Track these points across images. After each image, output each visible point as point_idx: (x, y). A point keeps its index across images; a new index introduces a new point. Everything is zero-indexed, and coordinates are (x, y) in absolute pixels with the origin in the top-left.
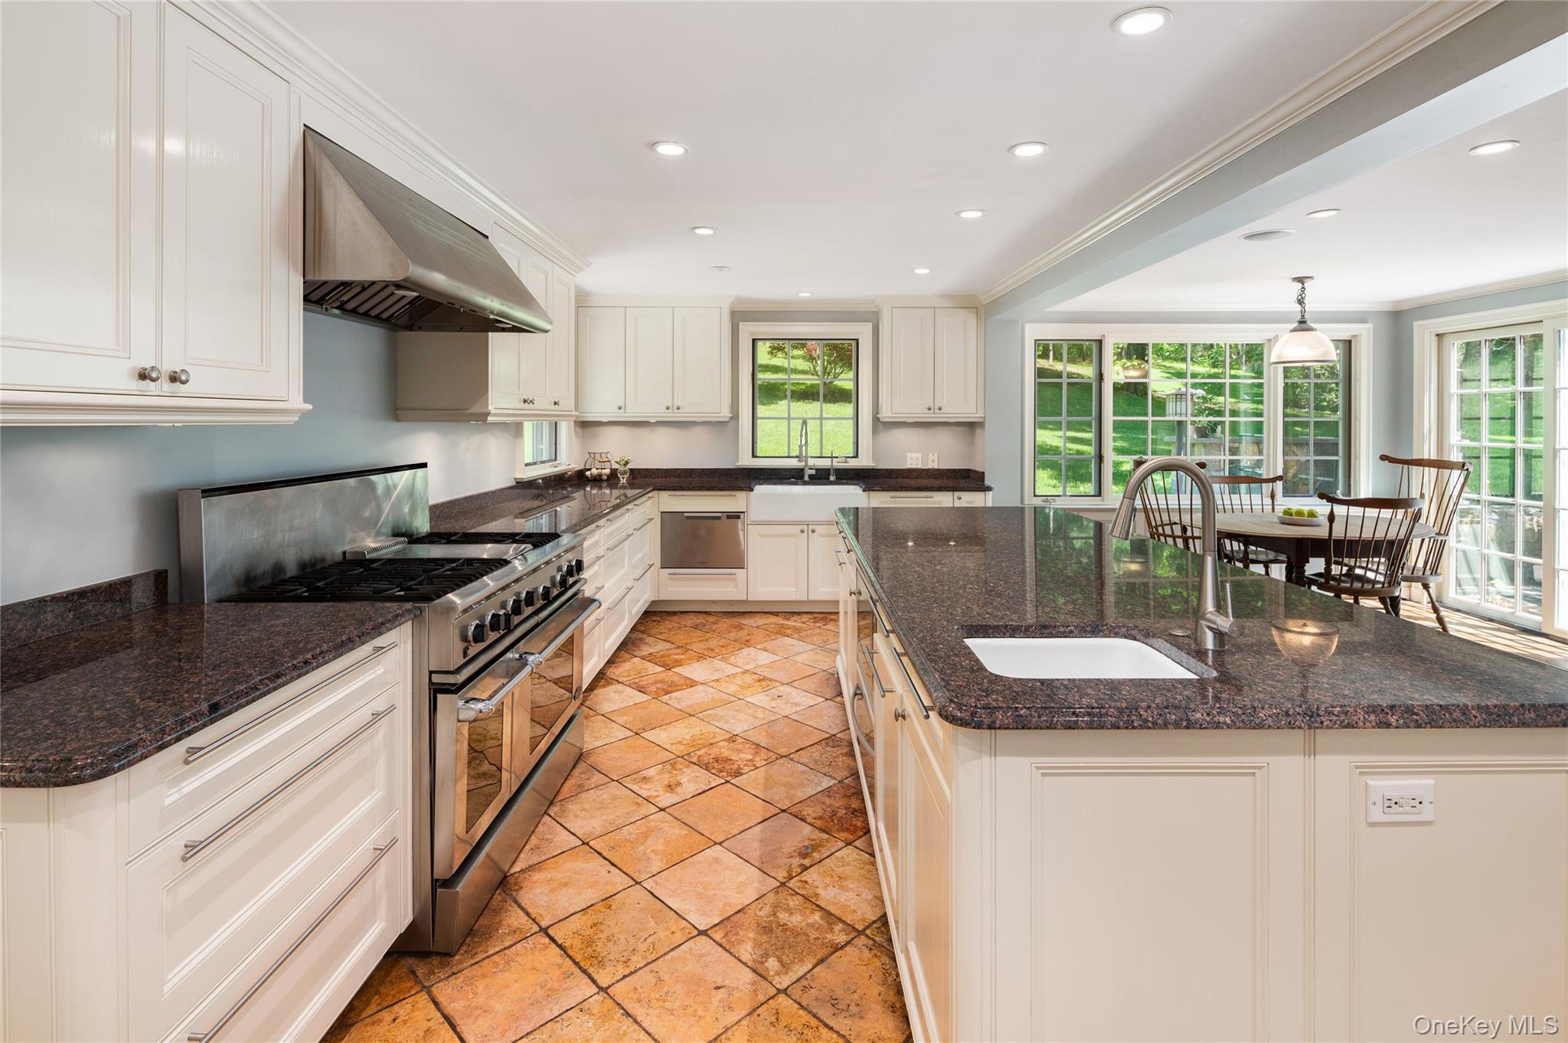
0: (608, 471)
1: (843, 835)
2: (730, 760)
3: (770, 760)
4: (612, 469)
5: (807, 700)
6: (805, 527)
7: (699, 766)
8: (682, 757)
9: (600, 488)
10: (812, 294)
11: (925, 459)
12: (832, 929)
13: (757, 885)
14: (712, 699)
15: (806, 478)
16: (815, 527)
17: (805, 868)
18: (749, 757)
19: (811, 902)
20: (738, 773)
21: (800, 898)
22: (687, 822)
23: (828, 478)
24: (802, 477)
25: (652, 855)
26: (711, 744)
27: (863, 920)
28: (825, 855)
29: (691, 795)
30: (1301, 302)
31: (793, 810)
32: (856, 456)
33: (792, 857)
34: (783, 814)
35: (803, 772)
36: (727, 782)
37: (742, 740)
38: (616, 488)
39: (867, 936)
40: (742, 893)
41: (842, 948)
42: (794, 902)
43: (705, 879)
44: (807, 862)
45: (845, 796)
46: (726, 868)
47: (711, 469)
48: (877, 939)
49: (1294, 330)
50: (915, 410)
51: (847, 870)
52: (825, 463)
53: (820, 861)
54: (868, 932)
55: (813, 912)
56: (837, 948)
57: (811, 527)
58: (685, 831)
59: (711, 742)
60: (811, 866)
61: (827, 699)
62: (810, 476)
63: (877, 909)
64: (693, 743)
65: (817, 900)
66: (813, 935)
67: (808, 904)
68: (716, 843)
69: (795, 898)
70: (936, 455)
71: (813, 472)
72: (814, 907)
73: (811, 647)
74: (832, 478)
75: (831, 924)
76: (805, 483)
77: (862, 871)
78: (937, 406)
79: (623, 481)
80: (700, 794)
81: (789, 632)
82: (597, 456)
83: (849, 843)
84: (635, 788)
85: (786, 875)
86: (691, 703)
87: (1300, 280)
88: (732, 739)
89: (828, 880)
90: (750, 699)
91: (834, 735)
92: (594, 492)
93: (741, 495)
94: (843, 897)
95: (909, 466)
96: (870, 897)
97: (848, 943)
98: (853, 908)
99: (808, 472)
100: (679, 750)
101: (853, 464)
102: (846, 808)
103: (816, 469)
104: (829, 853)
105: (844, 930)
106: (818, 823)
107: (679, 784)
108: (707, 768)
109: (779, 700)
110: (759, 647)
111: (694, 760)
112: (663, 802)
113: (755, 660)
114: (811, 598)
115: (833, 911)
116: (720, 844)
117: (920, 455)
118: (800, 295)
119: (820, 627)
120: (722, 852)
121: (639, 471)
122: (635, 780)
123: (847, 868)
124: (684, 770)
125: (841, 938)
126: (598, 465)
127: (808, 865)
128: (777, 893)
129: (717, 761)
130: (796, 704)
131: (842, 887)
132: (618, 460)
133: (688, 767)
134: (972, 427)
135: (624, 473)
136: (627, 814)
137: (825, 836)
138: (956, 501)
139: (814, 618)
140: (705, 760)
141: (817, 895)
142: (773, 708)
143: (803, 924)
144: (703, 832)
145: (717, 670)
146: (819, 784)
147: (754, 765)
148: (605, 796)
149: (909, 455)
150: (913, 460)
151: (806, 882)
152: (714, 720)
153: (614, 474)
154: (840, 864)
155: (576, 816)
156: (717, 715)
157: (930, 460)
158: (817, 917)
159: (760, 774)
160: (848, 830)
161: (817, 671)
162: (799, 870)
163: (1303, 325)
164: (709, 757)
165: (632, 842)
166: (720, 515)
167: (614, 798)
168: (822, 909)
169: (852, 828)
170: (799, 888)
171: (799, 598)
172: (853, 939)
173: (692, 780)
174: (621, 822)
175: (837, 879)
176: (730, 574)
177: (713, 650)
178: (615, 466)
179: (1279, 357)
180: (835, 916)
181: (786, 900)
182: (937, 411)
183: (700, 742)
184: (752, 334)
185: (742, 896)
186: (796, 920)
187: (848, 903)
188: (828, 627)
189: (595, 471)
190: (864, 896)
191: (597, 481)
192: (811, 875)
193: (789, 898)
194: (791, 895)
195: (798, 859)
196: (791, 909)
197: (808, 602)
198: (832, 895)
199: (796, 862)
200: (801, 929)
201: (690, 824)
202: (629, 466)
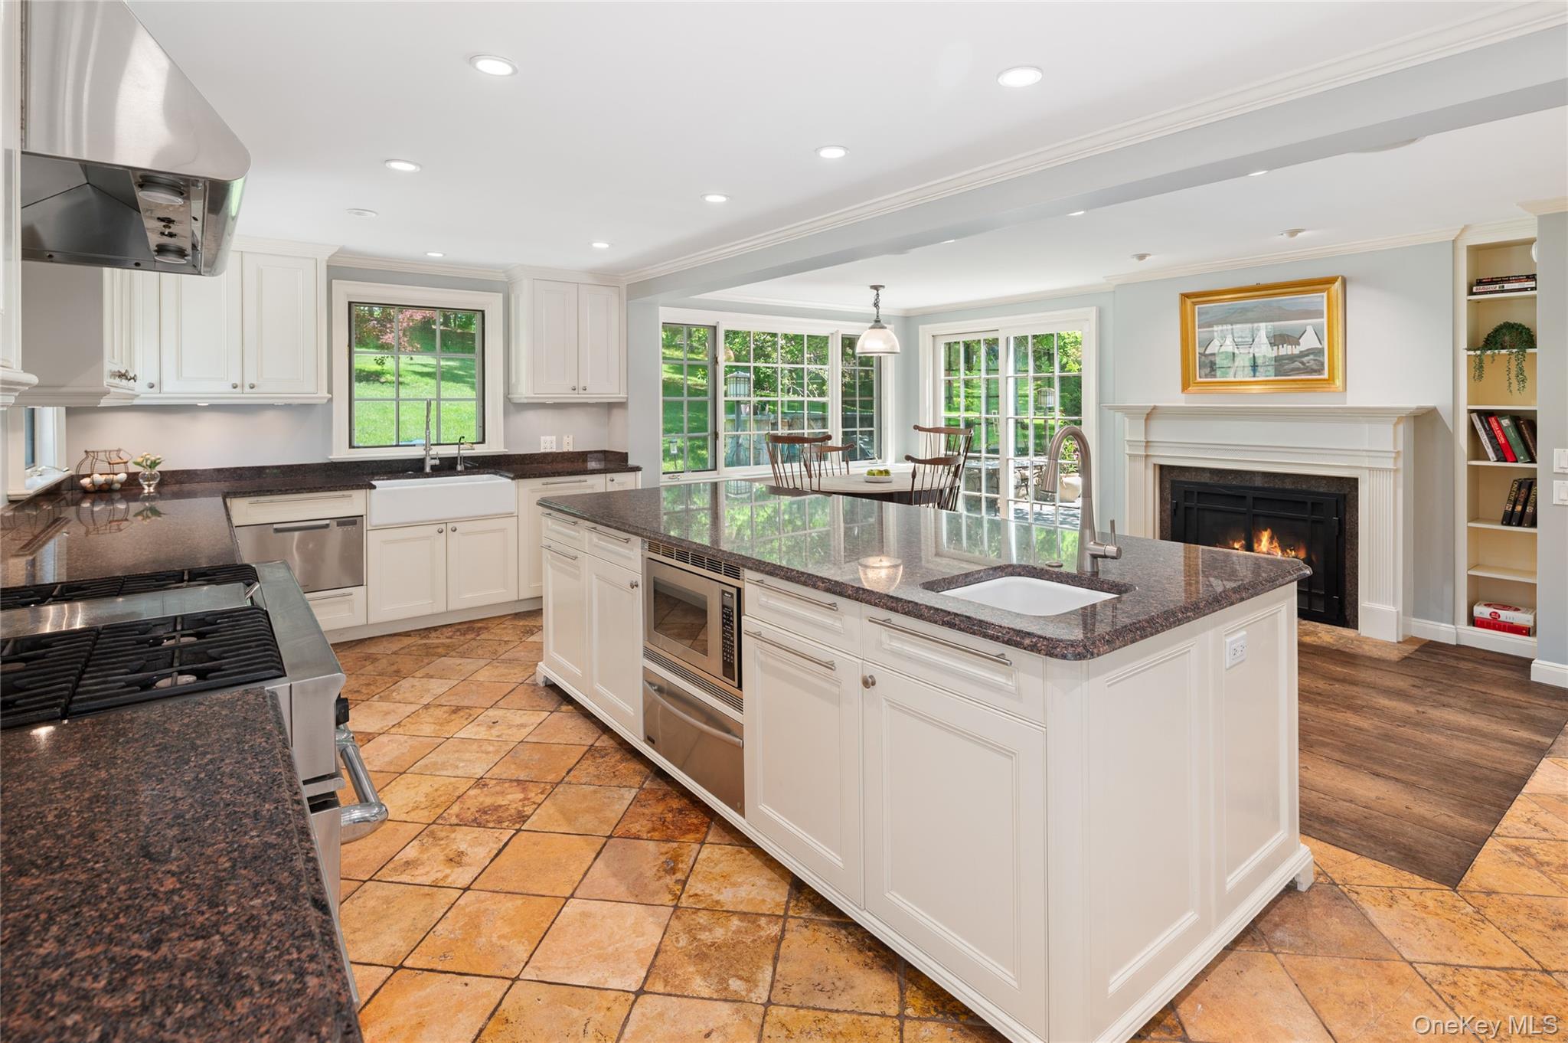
0: (123, 476)
1: (690, 837)
2: (500, 806)
3: (547, 792)
4: (129, 475)
5: (534, 718)
6: (443, 527)
7: (466, 825)
8: (434, 823)
9: (111, 501)
10: (444, 255)
11: (559, 442)
12: (759, 926)
13: (651, 919)
14: (411, 747)
15: (428, 470)
16: (456, 525)
17: (684, 883)
18: (521, 796)
19: (717, 911)
20: (523, 818)
21: (705, 912)
22: (512, 890)
23: (456, 468)
24: (422, 468)
25: (504, 942)
26: (459, 797)
27: (778, 905)
28: (691, 863)
29: (489, 860)
30: (876, 305)
31: (620, 831)
32: (483, 441)
33: (660, 878)
34: (611, 841)
35: (595, 792)
36: (518, 831)
37: (494, 782)
38: (136, 500)
39: (792, 917)
40: (643, 935)
41: (782, 938)
42: (703, 918)
43: (591, 938)
44: (679, 876)
45: (658, 801)
46: (604, 917)
47: (292, 466)
48: (803, 915)
49: (872, 328)
50: (558, 389)
51: (724, 867)
52: (451, 451)
53: (691, 871)
54: (791, 913)
55: (728, 919)
56: (779, 940)
57: (450, 526)
58: (519, 901)
59: (457, 794)
60: (687, 878)
61: (552, 712)
62: (433, 467)
63: (781, 891)
64: (433, 804)
65: (722, 907)
66: (748, 940)
67: (717, 915)
68: (567, 899)
69: (700, 914)
70: (571, 437)
71: (437, 462)
72: (725, 914)
73: (482, 662)
74: (459, 468)
75: (754, 922)
76: (428, 476)
77: (737, 863)
78: (581, 385)
79: (148, 489)
80: (497, 855)
81: (440, 650)
82: (102, 456)
83: (702, 843)
84: (404, 878)
85: (670, 897)
86: (387, 759)
87: (876, 288)
88: (480, 783)
89: (714, 884)
90: (461, 734)
91: (592, 745)
92: (96, 509)
93: (358, 496)
94: (743, 892)
95: (543, 450)
96: (764, 882)
97: (783, 931)
98: (760, 898)
99: (429, 463)
100: (423, 816)
101: (480, 450)
102: (670, 811)
103: (440, 459)
104: (693, 859)
105: (770, 922)
106: (656, 835)
107: (461, 854)
108: (477, 823)
109: (497, 727)
110: (418, 674)
111: (454, 820)
112: (460, 880)
113: (428, 691)
114: (450, 608)
115: (745, 910)
116: (572, 896)
117: (554, 438)
118: (429, 254)
119: (474, 639)
120: (585, 904)
121: (174, 474)
122: (395, 869)
123: (721, 865)
124: (453, 836)
125: (775, 930)
126: (106, 468)
127: (683, 878)
128: (678, 918)
129: (485, 813)
130: (523, 726)
131: (734, 885)
132: (140, 460)
133: (454, 831)
134: (610, 407)
135: (152, 477)
136: (424, 911)
137: (675, 845)
138: (609, 483)
139: (458, 630)
140: (469, 816)
141: (717, 902)
142: (498, 736)
143: (730, 934)
144: (540, 893)
145: (387, 713)
146: (622, 798)
147: (535, 803)
148: (372, 903)
149: (543, 438)
150: (548, 444)
151: (696, 895)
152: (439, 770)
153: (133, 479)
154: (712, 864)
155: (353, 942)
156: (435, 763)
157: (565, 443)
158: (735, 922)
159: (548, 808)
160: (689, 831)
161: (514, 686)
162: (680, 887)
163: (878, 324)
164: (469, 812)
165: (464, 940)
166: (327, 522)
167: (388, 901)
168: (734, 913)
169: (693, 828)
170: (695, 904)
171: (435, 611)
172: (784, 926)
173: (476, 845)
174: (425, 923)
175: (722, 879)
176: (344, 595)
177: (358, 691)
178: (133, 469)
179: (863, 349)
180: (749, 913)
181: (693, 920)
182: (581, 391)
183: (442, 799)
184: (348, 296)
185: (645, 937)
186: (719, 934)
187: (751, 896)
188: (483, 636)
189: (99, 479)
190: (758, 883)
191: (103, 492)
192: (695, 886)
193: (694, 917)
194: (694, 913)
195: (668, 877)
196: (705, 927)
197: (448, 613)
198: (731, 895)
199: (669, 880)
200: (732, 939)
201: (517, 891)
202: (159, 468)
